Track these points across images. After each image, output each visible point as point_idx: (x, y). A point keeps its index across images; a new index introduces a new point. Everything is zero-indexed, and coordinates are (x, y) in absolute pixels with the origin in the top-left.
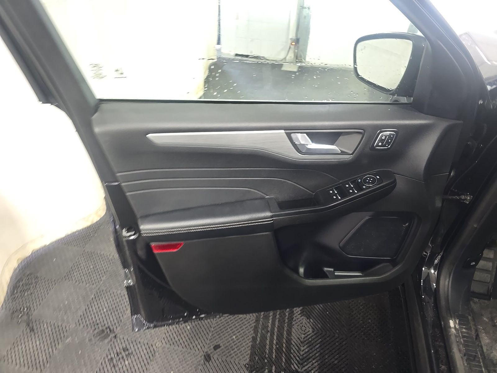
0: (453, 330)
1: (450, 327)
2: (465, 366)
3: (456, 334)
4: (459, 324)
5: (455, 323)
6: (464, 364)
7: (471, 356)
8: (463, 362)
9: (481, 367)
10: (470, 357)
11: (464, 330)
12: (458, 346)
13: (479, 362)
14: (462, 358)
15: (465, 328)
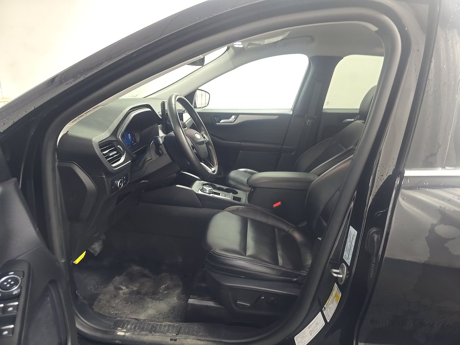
0: (127, 334)
1: (124, 336)
2: (159, 335)
3: (131, 333)
4: (122, 328)
5: (121, 331)
6: (158, 335)
7: (151, 328)
8: (155, 335)
9: (161, 325)
10: (153, 330)
11: (129, 326)
12: (142, 335)
13: (157, 325)
14: (153, 335)
15: (127, 325)
